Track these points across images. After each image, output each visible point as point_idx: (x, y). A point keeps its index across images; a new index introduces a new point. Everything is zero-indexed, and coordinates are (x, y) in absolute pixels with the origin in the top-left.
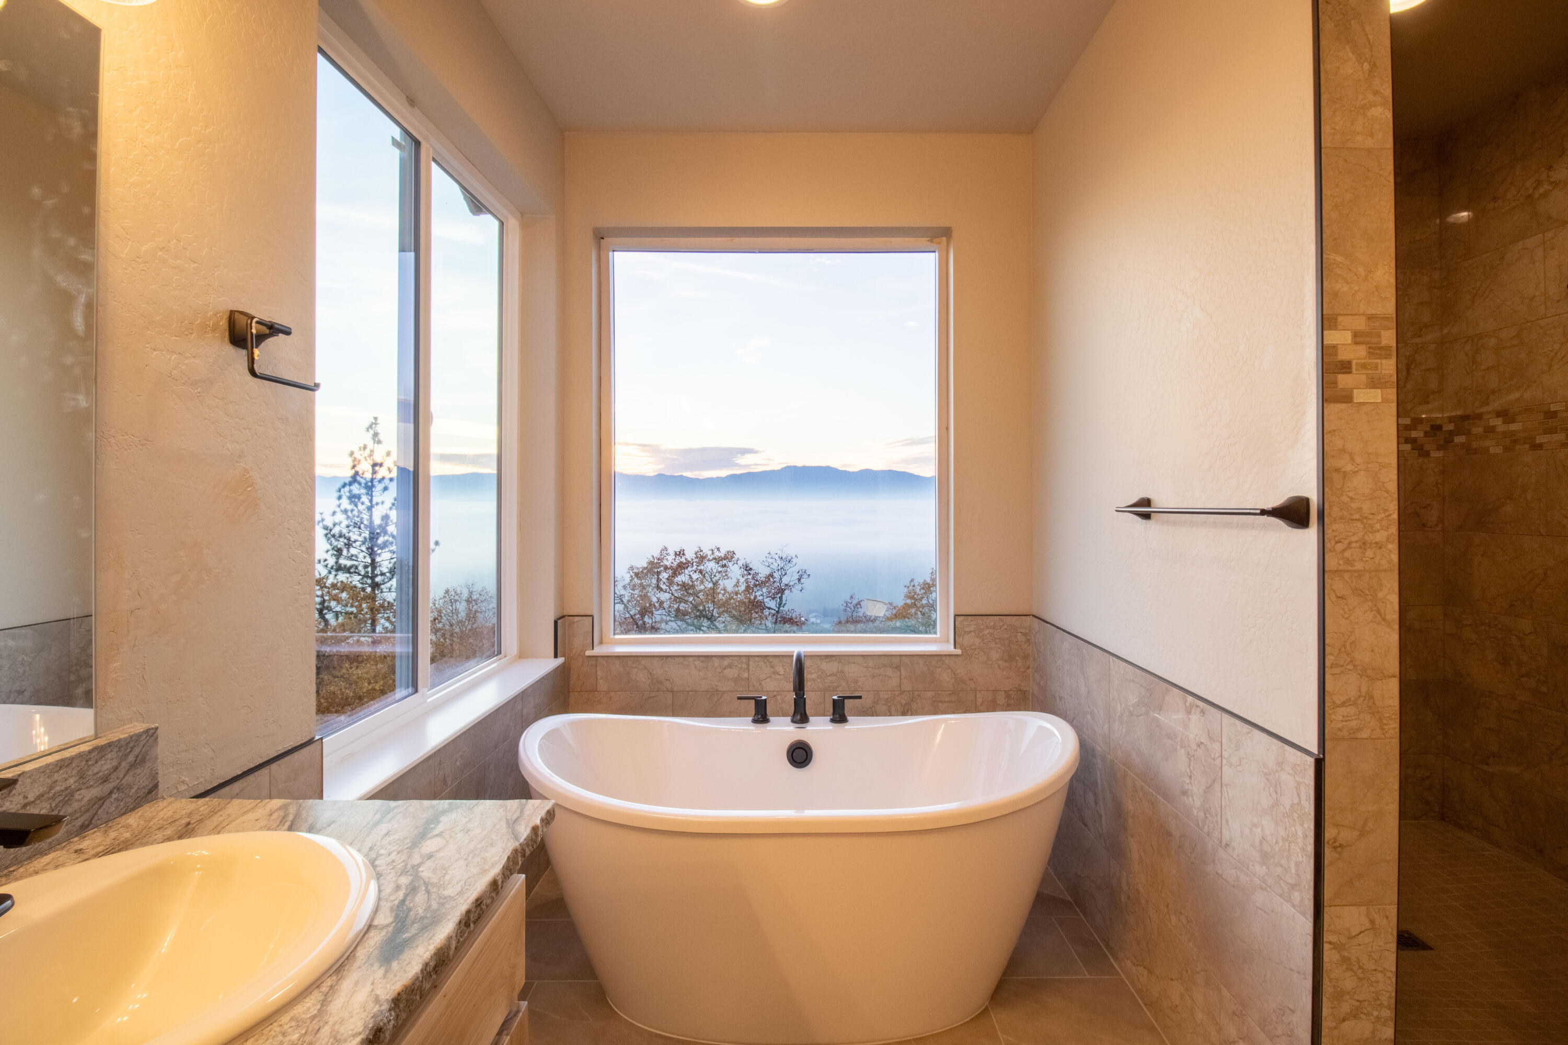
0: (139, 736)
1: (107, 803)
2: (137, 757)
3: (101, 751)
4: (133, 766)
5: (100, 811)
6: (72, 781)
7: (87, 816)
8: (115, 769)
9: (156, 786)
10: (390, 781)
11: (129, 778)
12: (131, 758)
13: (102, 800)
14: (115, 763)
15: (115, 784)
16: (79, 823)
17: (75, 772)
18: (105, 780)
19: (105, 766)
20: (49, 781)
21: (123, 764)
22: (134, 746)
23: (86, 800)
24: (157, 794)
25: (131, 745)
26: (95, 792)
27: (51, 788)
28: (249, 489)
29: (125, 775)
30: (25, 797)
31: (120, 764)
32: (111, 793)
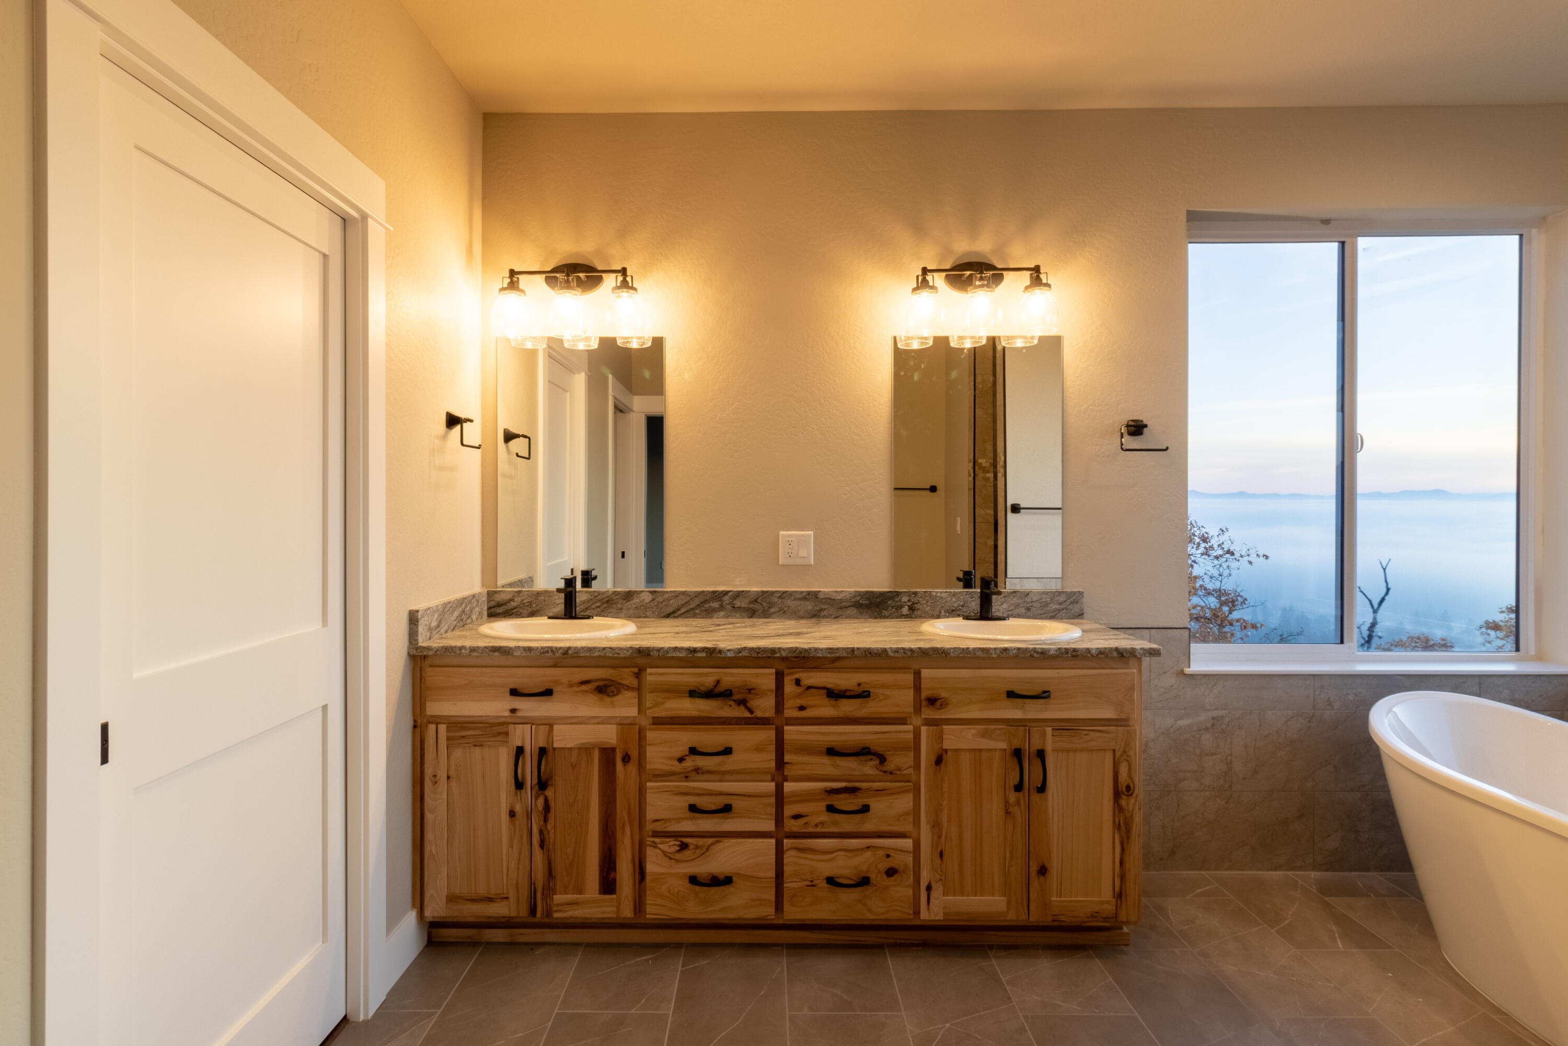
0: (1075, 593)
1: (1061, 612)
2: (1074, 600)
3: (1060, 593)
4: (1072, 603)
5: (1059, 614)
6: (1048, 600)
7: (1054, 614)
8: (1065, 601)
9: (1083, 614)
10: (1260, 673)
11: (1070, 607)
12: (1072, 599)
13: (1059, 610)
14: (1065, 599)
15: (1065, 606)
16: (1051, 614)
17: (1049, 597)
18: (1061, 604)
19: (1062, 598)
20: (1040, 597)
21: (1068, 601)
22: (1073, 596)
23: (1053, 608)
24: (1083, 617)
25: (1072, 595)
26: (1057, 607)
27: (1040, 599)
28: (1140, 499)
29: (1069, 605)
30: (1032, 599)
31: (1067, 600)
32: (1063, 609)
